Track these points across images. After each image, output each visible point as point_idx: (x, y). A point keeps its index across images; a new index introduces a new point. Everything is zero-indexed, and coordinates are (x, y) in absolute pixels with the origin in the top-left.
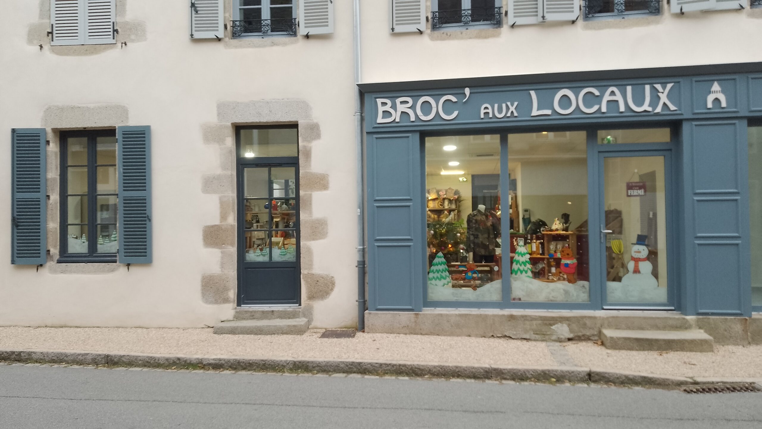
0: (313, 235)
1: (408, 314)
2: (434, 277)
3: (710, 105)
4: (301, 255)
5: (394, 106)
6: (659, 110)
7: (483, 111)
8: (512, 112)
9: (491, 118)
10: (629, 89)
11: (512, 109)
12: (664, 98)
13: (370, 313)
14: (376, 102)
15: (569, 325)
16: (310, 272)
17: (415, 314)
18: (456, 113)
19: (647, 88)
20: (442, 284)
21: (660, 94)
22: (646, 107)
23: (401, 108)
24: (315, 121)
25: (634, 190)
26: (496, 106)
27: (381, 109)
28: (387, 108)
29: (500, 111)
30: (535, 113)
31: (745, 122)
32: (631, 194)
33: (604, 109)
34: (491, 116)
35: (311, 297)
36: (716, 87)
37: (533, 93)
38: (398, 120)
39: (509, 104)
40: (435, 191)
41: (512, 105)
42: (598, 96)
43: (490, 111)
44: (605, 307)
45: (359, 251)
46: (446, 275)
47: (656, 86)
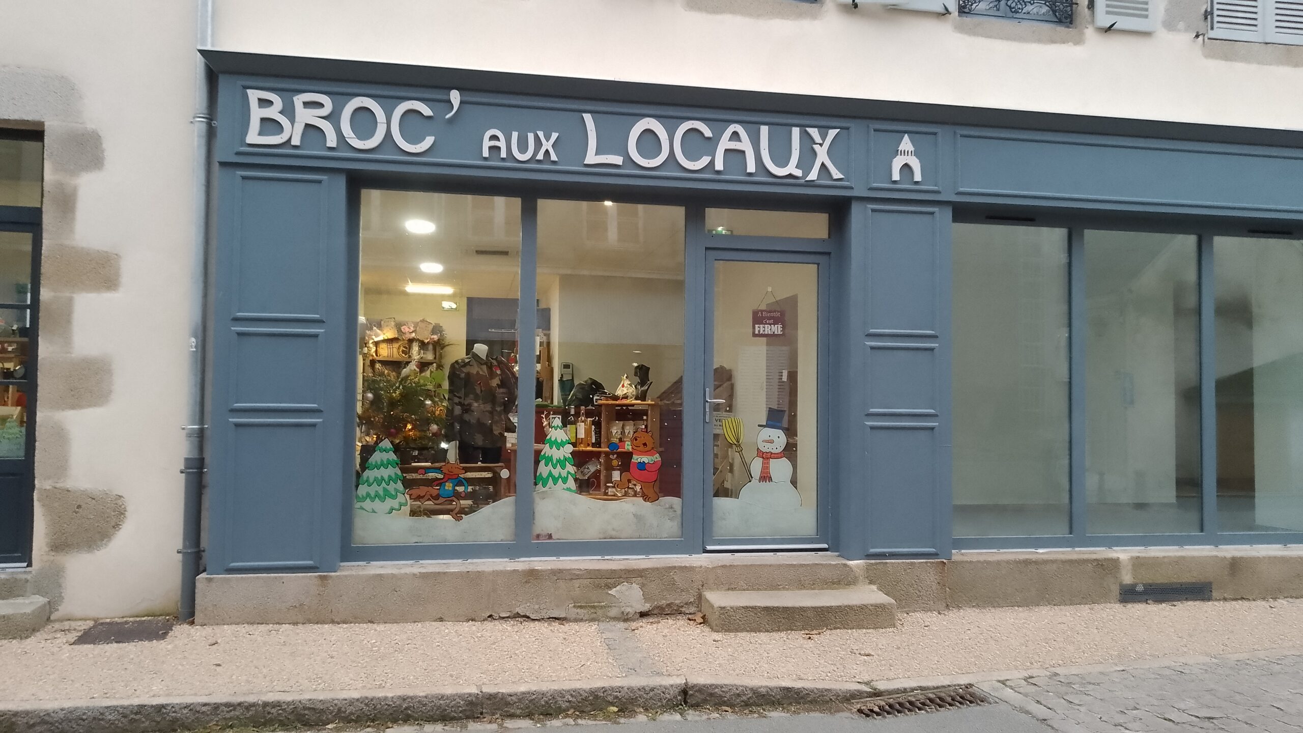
0: (73, 396)
1: (303, 577)
2: (368, 495)
3: (896, 176)
4: (37, 444)
5: (289, 111)
6: (813, 175)
7: (487, 144)
8: (547, 151)
9: (503, 159)
10: (764, 130)
11: (547, 145)
12: (822, 156)
13: (210, 580)
14: (246, 98)
15: (642, 586)
16: (58, 485)
17: (320, 576)
18: (429, 141)
19: (796, 131)
20: (388, 508)
21: (816, 147)
22: (791, 168)
23: (305, 116)
24: (90, 126)
25: (765, 324)
26: (515, 135)
27: (257, 113)
28: (273, 112)
29: (523, 148)
30: (591, 158)
31: (948, 213)
32: (759, 331)
33: (719, 166)
34: (503, 154)
35: (59, 546)
36: (906, 144)
37: (588, 117)
38: (296, 141)
39: (541, 134)
40: (393, 323)
41: (548, 139)
42: (709, 138)
43: (502, 144)
44: (709, 548)
45: (189, 435)
46: (395, 489)
47: (810, 130)
